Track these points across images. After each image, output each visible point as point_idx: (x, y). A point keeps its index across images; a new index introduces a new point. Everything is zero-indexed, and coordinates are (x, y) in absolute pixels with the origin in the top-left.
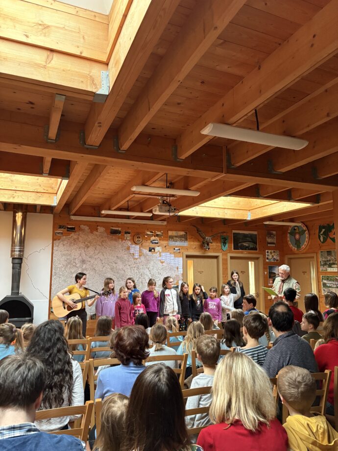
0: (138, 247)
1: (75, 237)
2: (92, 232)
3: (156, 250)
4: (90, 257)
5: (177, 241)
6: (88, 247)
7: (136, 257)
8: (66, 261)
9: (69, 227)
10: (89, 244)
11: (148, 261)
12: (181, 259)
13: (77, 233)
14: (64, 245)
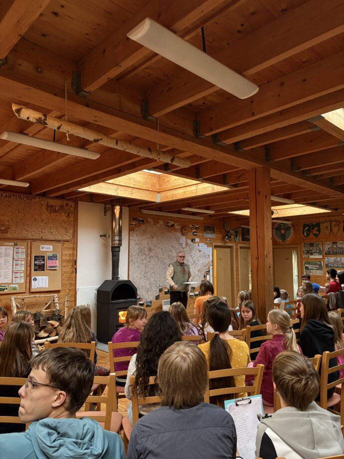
0: (184, 238)
1: (144, 228)
2: (155, 225)
3: (196, 241)
4: (155, 246)
5: (208, 234)
6: (153, 238)
7: (184, 246)
8: (138, 249)
9: (140, 219)
10: (153, 235)
11: (191, 250)
12: (211, 248)
13: (145, 225)
14: (137, 235)
